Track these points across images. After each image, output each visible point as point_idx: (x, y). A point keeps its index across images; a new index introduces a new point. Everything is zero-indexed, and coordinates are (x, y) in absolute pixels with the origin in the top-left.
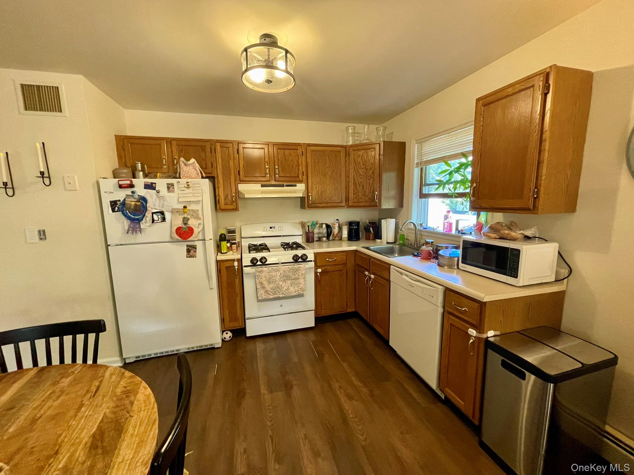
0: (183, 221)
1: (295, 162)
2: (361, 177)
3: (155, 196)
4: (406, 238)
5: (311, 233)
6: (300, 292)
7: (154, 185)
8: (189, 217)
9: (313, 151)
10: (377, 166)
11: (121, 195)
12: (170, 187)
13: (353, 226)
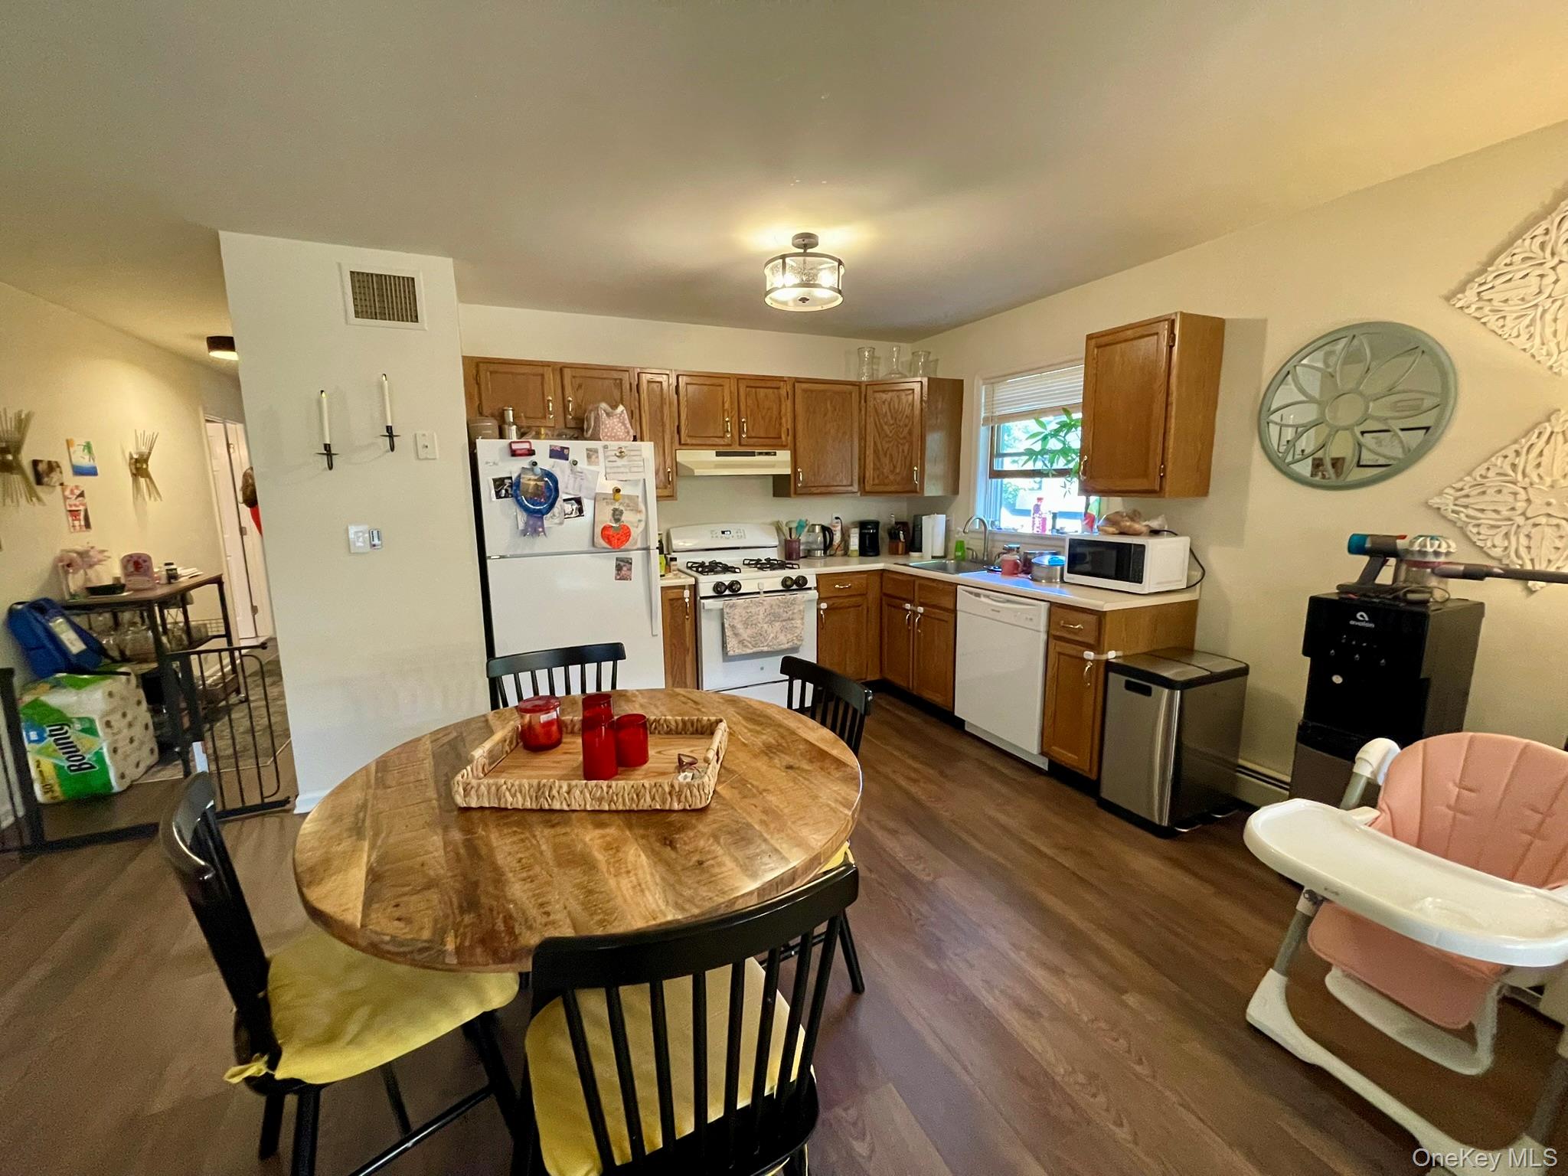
0: (614, 515)
1: (775, 413)
2: (887, 439)
3: (568, 471)
4: (966, 546)
5: (795, 541)
6: (796, 642)
7: (565, 450)
8: (621, 508)
9: (805, 391)
10: (917, 419)
11: (512, 468)
12: (591, 454)
13: (870, 529)
